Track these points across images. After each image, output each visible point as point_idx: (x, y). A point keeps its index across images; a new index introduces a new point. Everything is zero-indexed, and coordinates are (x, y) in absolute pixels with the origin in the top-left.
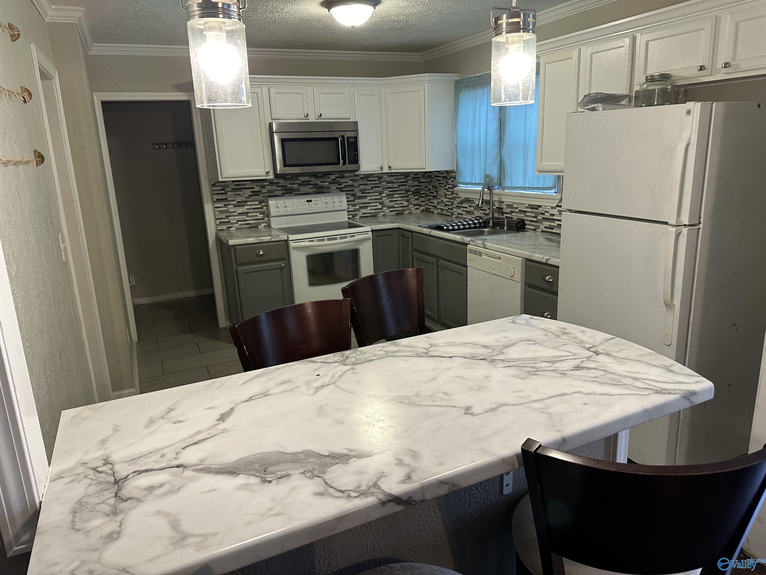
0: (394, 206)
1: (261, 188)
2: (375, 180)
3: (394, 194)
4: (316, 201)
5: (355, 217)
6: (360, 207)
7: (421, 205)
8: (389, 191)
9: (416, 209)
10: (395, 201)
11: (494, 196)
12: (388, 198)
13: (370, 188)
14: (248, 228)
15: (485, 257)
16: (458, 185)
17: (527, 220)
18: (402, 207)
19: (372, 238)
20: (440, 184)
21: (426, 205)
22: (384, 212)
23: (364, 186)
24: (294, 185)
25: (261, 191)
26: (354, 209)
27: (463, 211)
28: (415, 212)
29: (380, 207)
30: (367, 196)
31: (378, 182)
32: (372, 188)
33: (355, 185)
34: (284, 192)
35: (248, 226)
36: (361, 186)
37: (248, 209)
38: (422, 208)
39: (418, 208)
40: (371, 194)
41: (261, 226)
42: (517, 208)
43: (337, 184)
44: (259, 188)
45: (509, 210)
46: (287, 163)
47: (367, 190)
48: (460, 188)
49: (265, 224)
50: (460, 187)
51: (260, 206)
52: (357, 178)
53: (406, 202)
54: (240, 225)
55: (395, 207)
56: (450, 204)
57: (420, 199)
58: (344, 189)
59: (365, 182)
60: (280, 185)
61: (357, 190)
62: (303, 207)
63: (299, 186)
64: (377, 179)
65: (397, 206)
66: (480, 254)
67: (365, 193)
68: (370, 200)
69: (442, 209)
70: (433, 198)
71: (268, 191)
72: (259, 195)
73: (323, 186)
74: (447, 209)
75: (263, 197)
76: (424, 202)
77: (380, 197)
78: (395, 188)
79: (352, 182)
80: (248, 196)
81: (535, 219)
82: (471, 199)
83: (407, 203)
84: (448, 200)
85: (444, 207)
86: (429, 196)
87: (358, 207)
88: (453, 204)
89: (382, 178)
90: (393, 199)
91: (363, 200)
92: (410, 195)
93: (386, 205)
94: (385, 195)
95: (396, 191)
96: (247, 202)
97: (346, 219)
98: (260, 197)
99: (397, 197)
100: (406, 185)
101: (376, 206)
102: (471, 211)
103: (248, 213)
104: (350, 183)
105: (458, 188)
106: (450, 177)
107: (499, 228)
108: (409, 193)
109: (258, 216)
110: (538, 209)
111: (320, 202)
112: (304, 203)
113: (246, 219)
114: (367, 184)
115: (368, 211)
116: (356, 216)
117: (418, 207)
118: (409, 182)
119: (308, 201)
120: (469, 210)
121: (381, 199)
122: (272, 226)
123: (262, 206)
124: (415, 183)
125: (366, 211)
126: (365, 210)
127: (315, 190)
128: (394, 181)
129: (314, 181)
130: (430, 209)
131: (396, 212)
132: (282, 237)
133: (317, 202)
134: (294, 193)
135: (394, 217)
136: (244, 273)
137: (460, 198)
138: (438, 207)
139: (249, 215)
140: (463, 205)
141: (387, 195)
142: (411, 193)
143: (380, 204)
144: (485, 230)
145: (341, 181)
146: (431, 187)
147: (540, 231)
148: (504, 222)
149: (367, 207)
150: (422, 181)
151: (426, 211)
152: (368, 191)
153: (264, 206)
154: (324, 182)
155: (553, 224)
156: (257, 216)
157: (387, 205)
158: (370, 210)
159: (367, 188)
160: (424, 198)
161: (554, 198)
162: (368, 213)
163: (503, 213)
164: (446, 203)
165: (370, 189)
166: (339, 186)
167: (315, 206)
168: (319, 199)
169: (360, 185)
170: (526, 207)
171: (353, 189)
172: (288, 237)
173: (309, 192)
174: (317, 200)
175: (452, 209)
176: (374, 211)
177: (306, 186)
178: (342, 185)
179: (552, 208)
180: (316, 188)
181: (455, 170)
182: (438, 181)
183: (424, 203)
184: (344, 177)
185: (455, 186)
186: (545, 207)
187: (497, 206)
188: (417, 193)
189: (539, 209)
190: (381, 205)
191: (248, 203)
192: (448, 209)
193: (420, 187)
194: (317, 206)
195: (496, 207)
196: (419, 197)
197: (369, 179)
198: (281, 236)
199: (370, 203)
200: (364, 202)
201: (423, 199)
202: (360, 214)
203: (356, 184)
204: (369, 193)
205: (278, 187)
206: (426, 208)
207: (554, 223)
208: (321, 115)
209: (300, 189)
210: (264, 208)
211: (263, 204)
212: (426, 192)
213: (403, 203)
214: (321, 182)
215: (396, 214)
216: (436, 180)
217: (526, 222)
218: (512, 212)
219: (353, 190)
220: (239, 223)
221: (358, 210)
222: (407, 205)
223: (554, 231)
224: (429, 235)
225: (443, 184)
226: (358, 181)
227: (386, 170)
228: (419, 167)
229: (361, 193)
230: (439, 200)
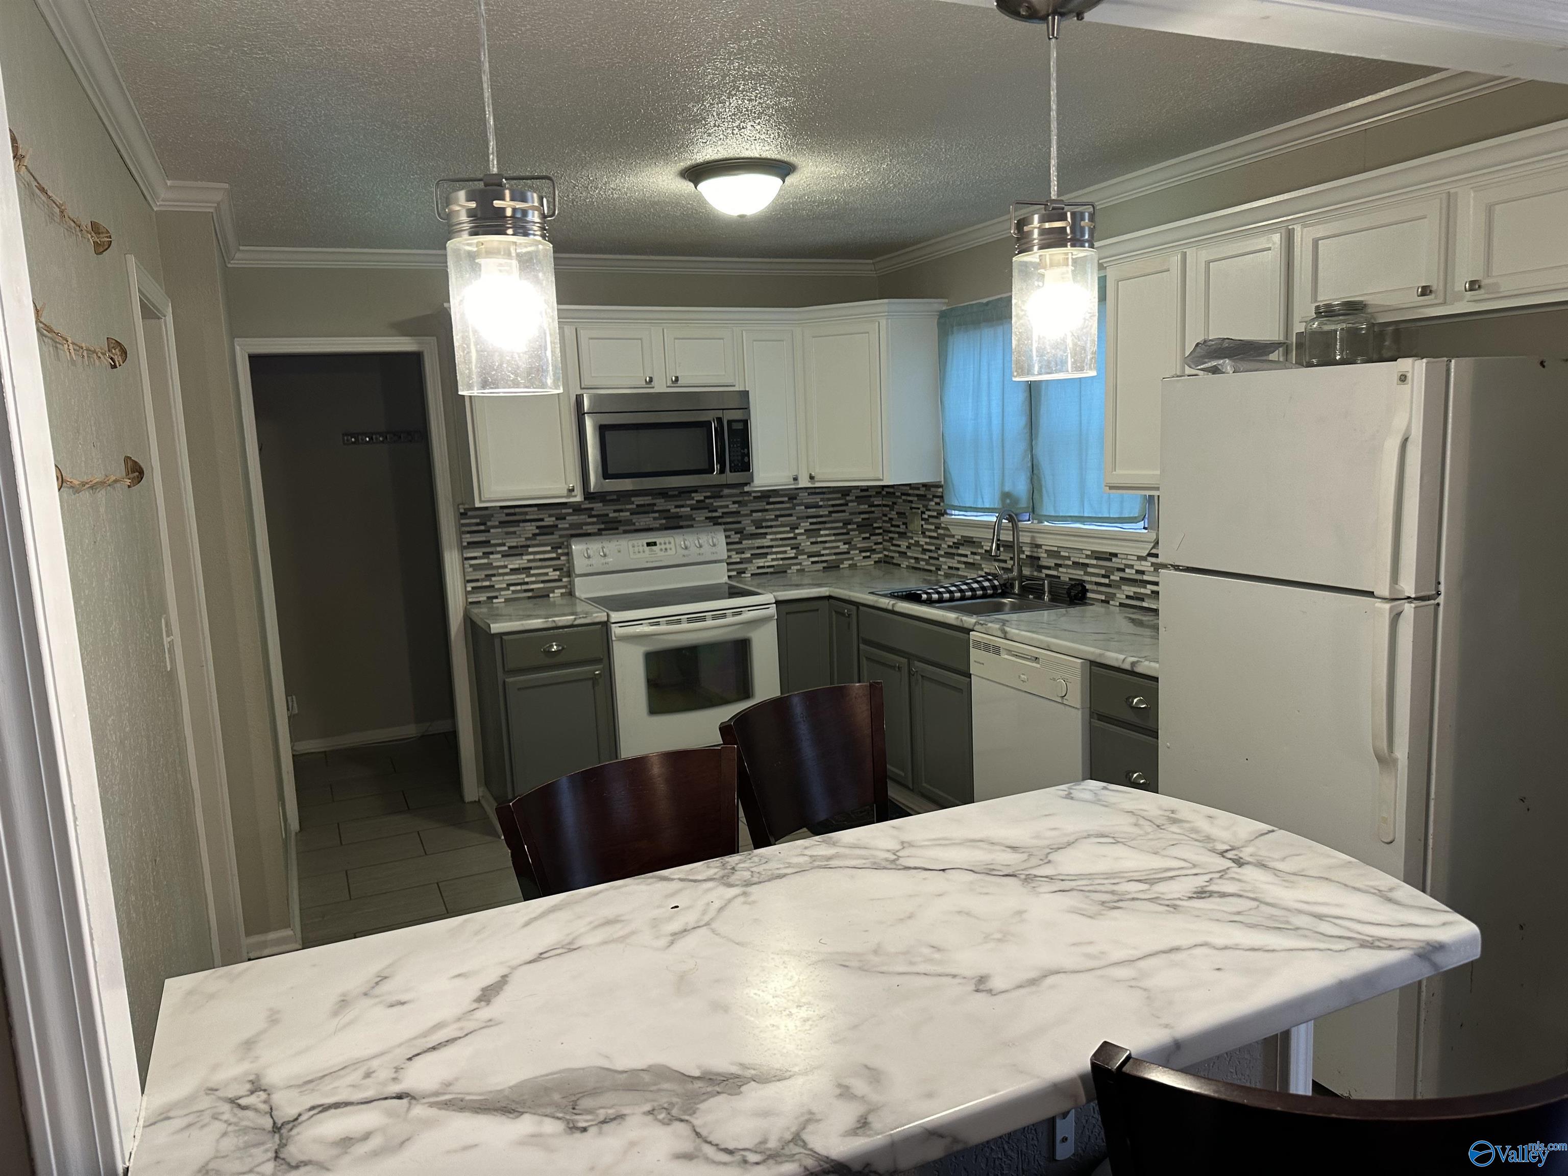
0: (820, 552)
1: (557, 519)
2: (782, 502)
3: (820, 529)
4: (665, 543)
5: (743, 575)
6: (752, 555)
7: (874, 550)
8: (811, 524)
9: (864, 557)
10: (822, 542)
11: (1020, 533)
12: (808, 538)
13: (773, 517)
14: (529, 598)
15: (1006, 657)
16: (948, 511)
17: (1091, 582)
18: (835, 554)
19: (776, 617)
20: (911, 508)
21: (885, 549)
22: (800, 564)
23: (760, 514)
24: (621, 514)
25: (557, 526)
26: (741, 559)
27: (959, 562)
28: (863, 564)
29: (793, 555)
30: (766, 534)
31: (788, 505)
32: (777, 517)
33: (742, 512)
34: (602, 526)
35: (530, 594)
36: (754, 514)
37: (529, 561)
38: (876, 557)
39: (869, 557)
40: (774, 530)
41: (556, 595)
42: (1069, 558)
43: (707, 511)
44: (554, 519)
45: (1051, 562)
46: (610, 471)
47: (767, 520)
48: (953, 517)
49: (563, 591)
50: (952, 515)
51: (554, 555)
52: (746, 498)
53: (845, 544)
54: (514, 592)
55: (823, 555)
56: (933, 548)
57: (872, 538)
58: (720, 520)
59: (762, 505)
60: (594, 513)
61: (746, 521)
62: (639, 556)
63: (631, 514)
64: (786, 499)
65: (827, 552)
66: (997, 650)
67: (762, 527)
68: (772, 540)
69: (916, 559)
70: (899, 537)
71: (570, 525)
72: (552, 534)
73: (680, 514)
74: (927, 557)
75: (561, 536)
76: (881, 543)
77: (792, 535)
78: (821, 516)
79: (737, 506)
80: (531, 535)
81: (1106, 581)
82: (974, 540)
83: (847, 546)
84: (928, 540)
85: (922, 554)
86: (890, 532)
87: (749, 555)
88: (938, 549)
89: (796, 498)
90: (819, 539)
91: (759, 541)
92: (853, 530)
93: (803, 550)
94: (802, 531)
95: (824, 523)
96: (529, 546)
97: (725, 579)
98: (555, 538)
99: (826, 535)
100: (844, 511)
101: (785, 552)
102: (976, 562)
103: (530, 568)
104: (734, 507)
105: (949, 517)
106: (931, 497)
107: (1034, 598)
108: (849, 527)
109: (550, 574)
110: (1111, 560)
111: (672, 545)
112: (641, 549)
113: (527, 580)
114: (766, 510)
115: (768, 561)
116: (744, 573)
117: (868, 554)
118: (850, 504)
119: (649, 544)
120: (971, 561)
121: (795, 538)
122: (577, 594)
123: (557, 554)
124: (862, 507)
125: (765, 562)
126: (763, 560)
127: (664, 521)
128: (821, 503)
129: (661, 504)
130: (893, 558)
131: (825, 565)
132: (597, 617)
133: (668, 546)
134: (621, 528)
135: (821, 574)
136: (519, 689)
137: (953, 536)
138: (909, 554)
139: (532, 572)
140: (960, 552)
141: (805, 530)
142: (855, 526)
143: (792, 549)
144: (1005, 601)
145: (715, 504)
146: (893, 514)
147: (1118, 604)
148: (1043, 585)
149: (767, 554)
150: (876, 503)
151: (885, 562)
152: (769, 524)
153: (563, 554)
154: (682, 506)
155: (1142, 591)
156: (547, 574)
157: (806, 551)
158: (773, 560)
159: (767, 517)
160: (881, 537)
161: (1142, 539)
162: (769, 567)
163: (1040, 568)
164: (925, 547)
165: (771, 520)
166: (710, 515)
167: (663, 553)
168: (672, 540)
169: (752, 511)
170: (1087, 557)
171: (740, 519)
172: (608, 615)
173: (651, 527)
174: (667, 542)
175: (938, 559)
176: (781, 562)
177: (647, 515)
178: (716, 511)
179: (1140, 558)
180: (665, 518)
181: (943, 483)
182: (910, 504)
183: (881, 546)
184: (721, 497)
185: (942, 514)
186: (1125, 557)
187: (1028, 553)
188: (866, 526)
189: (1114, 559)
190: (794, 551)
191: (530, 550)
192: (930, 557)
193: (872, 515)
194: (666, 554)
195: (1027, 556)
196: (871, 535)
197: (771, 500)
198: (595, 615)
199: (772, 547)
200: (760, 545)
201: (879, 539)
202: (752, 568)
203: (745, 510)
204: (771, 527)
205: (590, 517)
206: (885, 556)
207: (1145, 588)
208: (677, 379)
209: (634, 521)
210: (562, 558)
211: (560, 551)
212: (884, 524)
213: (838, 547)
214: (676, 507)
215: (824, 568)
216: (904, 501)
217: (1088, 587)
218: (1058, 566)
219: (739, 522)
220: (512, 588)
221: (749, 561)
222: (846, 550)
223: (1145, 604)
224: (893, 612)
225: (919, 508)
226: (749, 505)
227: (804, 483)
228: (871, 475)
229: (754, 528)
230: (911, 541)
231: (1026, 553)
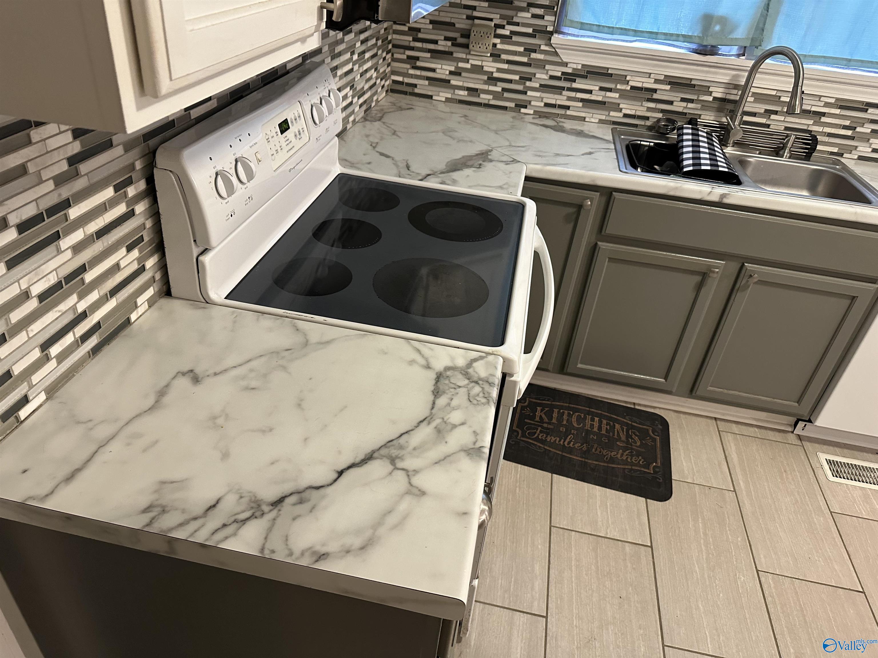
10: (365, 72)
12: (359, 67)
16: (565, 29)
21: (393, 73)
22: (354, 112)
27: (569, 99)
29: (351, 99)
48: (568, 38)
50: (571, 35)
56: (515, 77)
69: (472, 90)
70: (432, 57)
74: (499, 89)
77: (351, 65)
84: (505, 66)
85: (485, 83)
86: (411, 48)
88: (525, 78)
90: (364, 68)
93: (356, 88)
101: (347, 96)
102: (606, 100)
105: (563, 37)
120: (600, 99)
130: (414, 85)
137: (566, 64)
138: (453, 82)
140: (575, 85)
164: (496, 75)
175: (525, 93)
183: (390, 68)
187: (719, 95)
192: (504, 90)
195: (715, 98)
201: (390, 57)
206: (394, 82)
225: (490, 20)
230: (461, 65)
231: (715, 95)
